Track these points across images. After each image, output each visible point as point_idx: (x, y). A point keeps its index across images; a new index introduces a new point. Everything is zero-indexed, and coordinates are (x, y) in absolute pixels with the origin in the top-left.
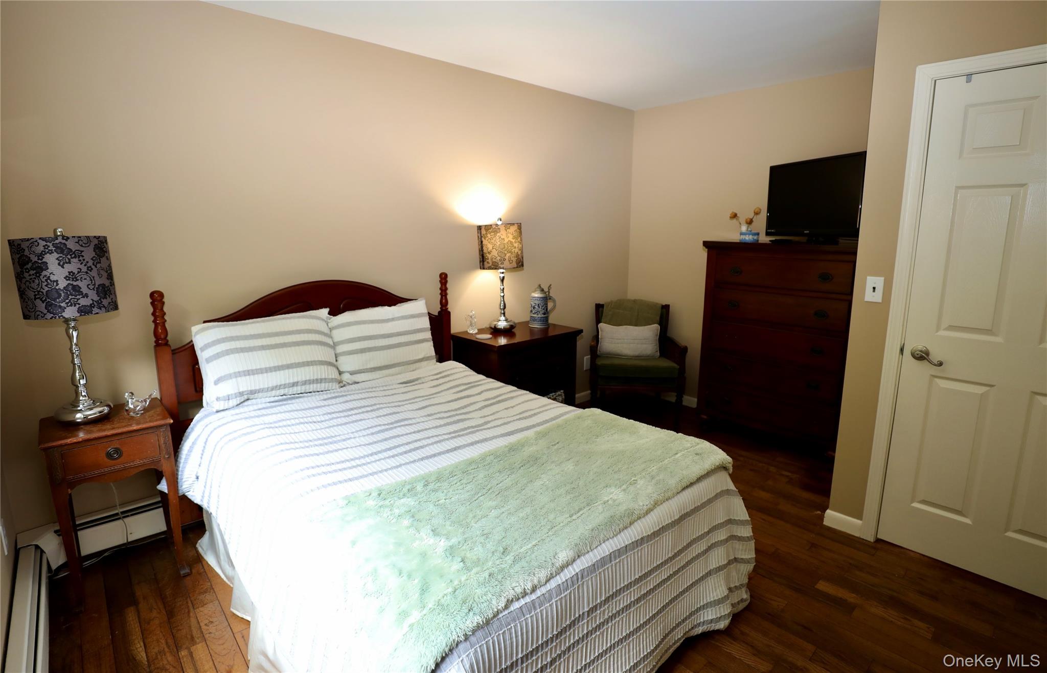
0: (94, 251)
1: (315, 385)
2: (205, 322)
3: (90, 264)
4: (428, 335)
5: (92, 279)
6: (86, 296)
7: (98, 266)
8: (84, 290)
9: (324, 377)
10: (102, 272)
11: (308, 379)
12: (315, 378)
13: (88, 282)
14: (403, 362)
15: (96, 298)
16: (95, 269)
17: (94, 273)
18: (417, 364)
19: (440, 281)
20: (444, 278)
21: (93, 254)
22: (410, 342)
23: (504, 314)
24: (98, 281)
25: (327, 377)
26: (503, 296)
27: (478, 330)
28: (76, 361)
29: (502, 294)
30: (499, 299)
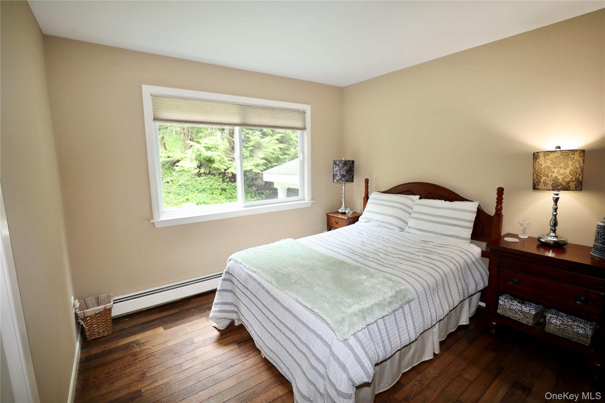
0: (343, 164)
1: (389, 225)
2: (378, 192)
3: (341, 168)
4: (471, 225)
5: (340, 172)
6: (338, 177)
7: (343, 169)
8: (338, 175)
9: (393, 223)
10: (344, 171)
11: (387, 221)
12: (390, 222)
13: (339, 173)
14: (438, 233)
15: (340, 178)
16: (342, 169)
17: (341, 171)
18: (446, 237)
19: (497, 193)
20: (500, 191)
21: (342, 165)
22: (446, 223)
23: (554, 231)
24: (342, 173)
25: (395, 224)
26: (556, 215)
27: (529, 237)
28: (343, 195)
29: (555, 213)
30: (551, 217)
